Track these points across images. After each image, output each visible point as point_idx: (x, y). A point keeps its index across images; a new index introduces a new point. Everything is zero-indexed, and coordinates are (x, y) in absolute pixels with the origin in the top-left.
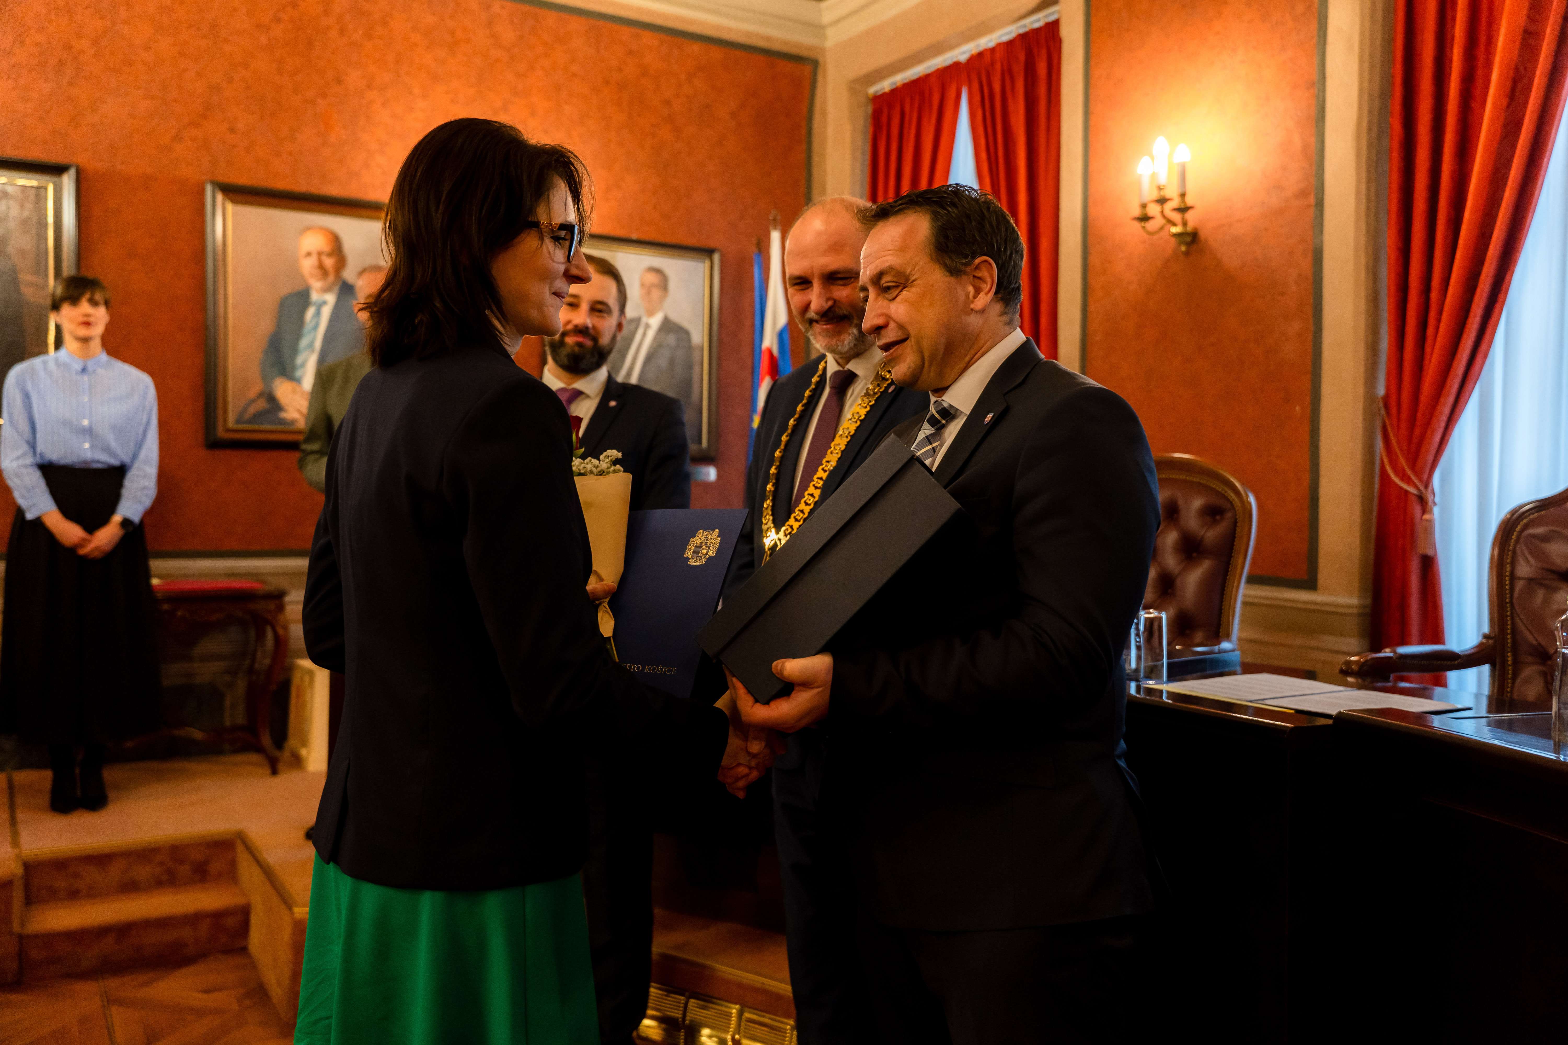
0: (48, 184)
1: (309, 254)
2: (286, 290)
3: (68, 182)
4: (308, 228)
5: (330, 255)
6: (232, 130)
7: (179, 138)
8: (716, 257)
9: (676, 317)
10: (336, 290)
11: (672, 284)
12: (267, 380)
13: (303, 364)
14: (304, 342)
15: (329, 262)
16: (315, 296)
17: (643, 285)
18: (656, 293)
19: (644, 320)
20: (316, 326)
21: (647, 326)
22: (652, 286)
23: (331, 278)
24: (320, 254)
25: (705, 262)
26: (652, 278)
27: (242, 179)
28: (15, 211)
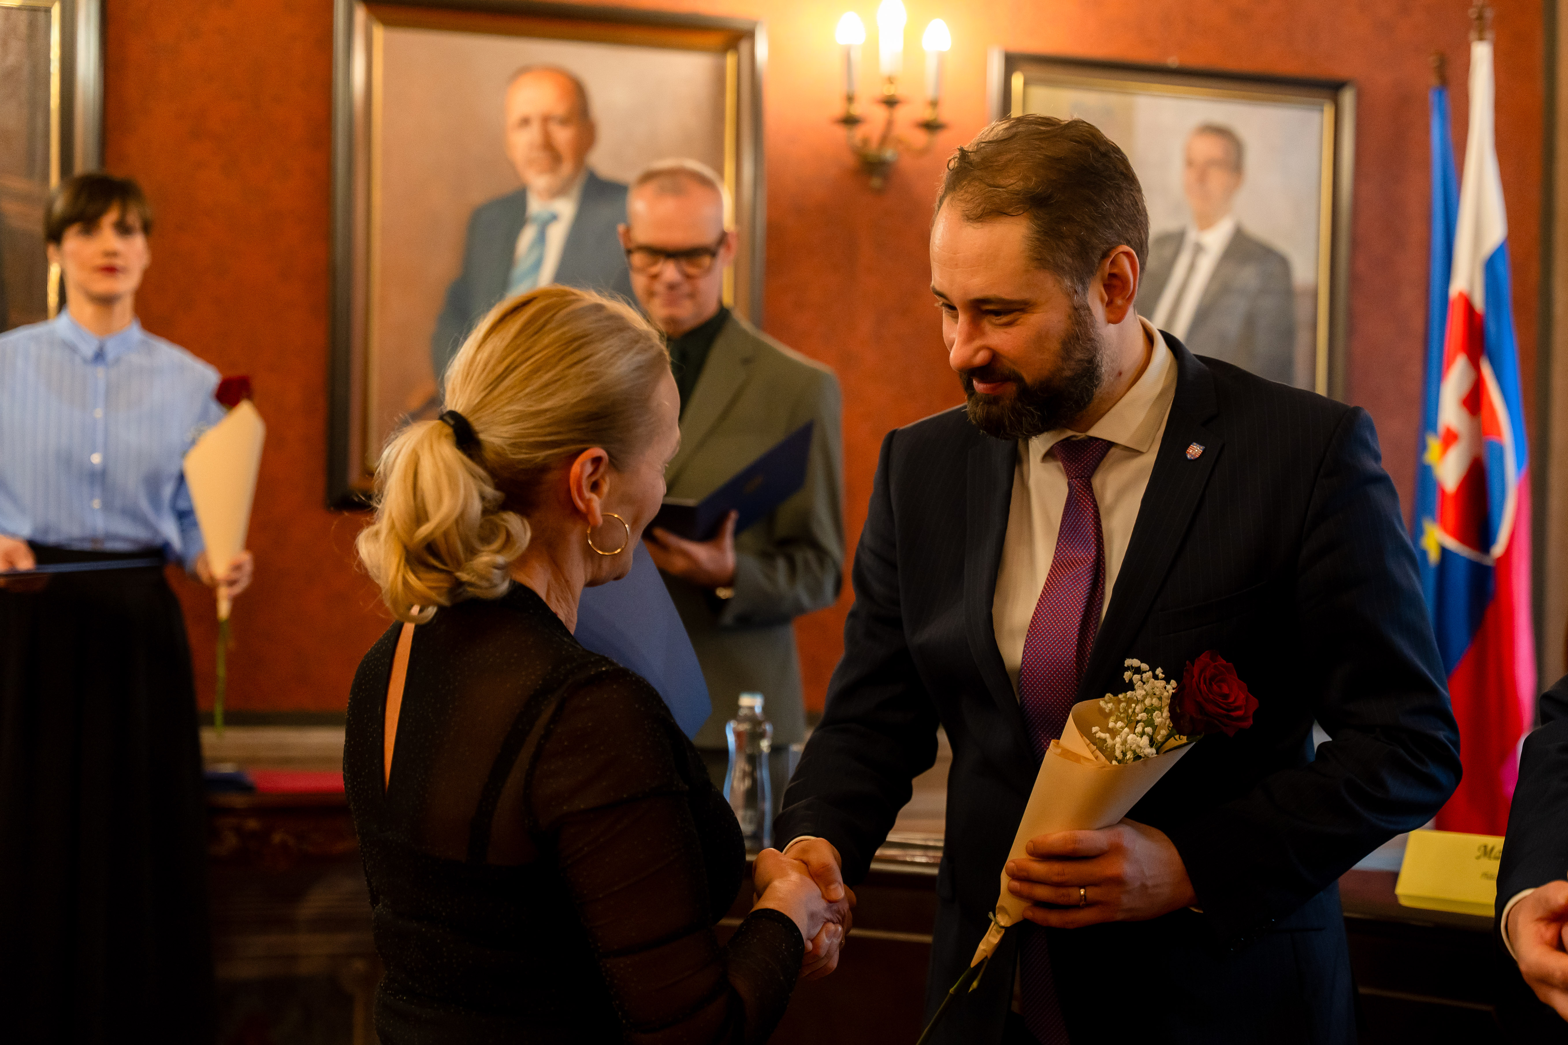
0: (49, 6)
1: (525, 122)
2: (478, 196)
4: (523, 72)
5: (565, 121)
8: (1348, 99)
9: (1257, 229)
10: (576, 191)
11: (1252, 159)
15: (563, 136)
16: (535, 206)
17: (1190, 163)
18: (1217, 179)
19: (1192, 236)
20: (535, 267)
21: (1199, 249)
22: (1211, 163)
23: (567, 168)
24: (546, 120)
25: (1322, 111)
26: (1209, 148)
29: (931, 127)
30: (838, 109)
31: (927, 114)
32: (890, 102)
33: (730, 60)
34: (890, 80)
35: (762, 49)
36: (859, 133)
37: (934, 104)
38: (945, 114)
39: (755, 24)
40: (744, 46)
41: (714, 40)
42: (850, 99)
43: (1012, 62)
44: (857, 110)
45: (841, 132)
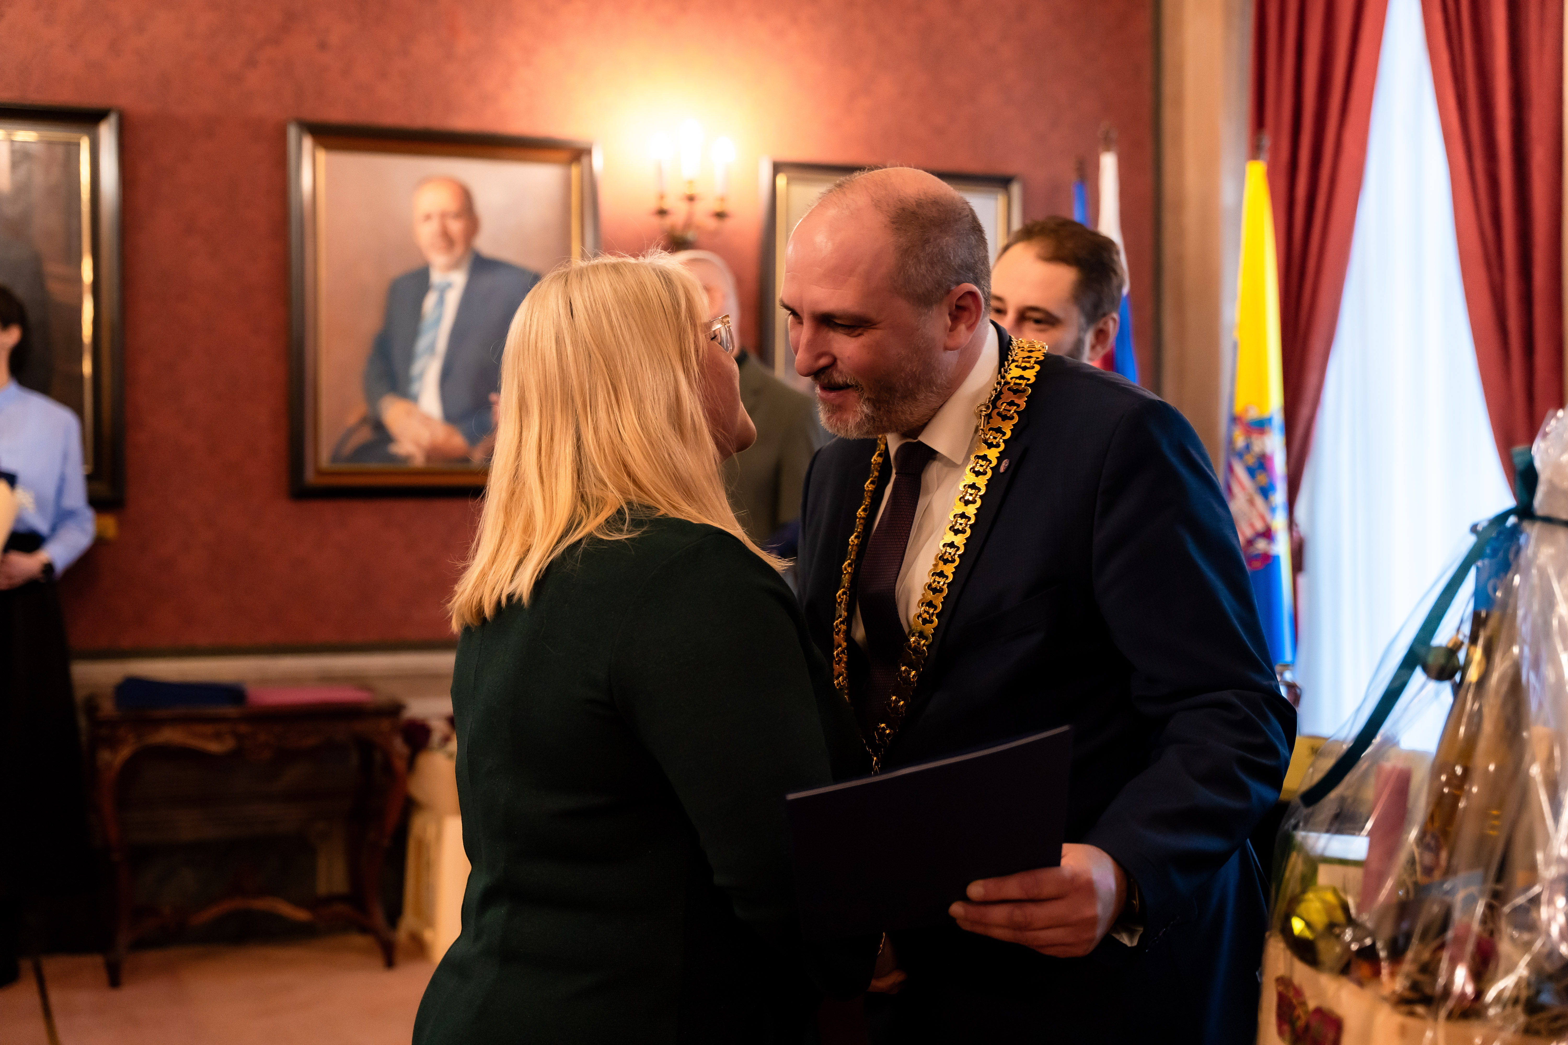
0: (79, 139)
1: (428, 217)
3: (107, 134)
4: (426, 180)
5: (457, 215)
6: (323, 46)
7: (251, 62)
8: (1015, 188)
10: (466, 266)
12: (373, 398)
13: (421, 375)
14: (422, 343)
15: (456, 227)
16: (437, 277)
20: (438, 320)
23: (459, 250)
24: (443, 216)
25: (998, 199)
27: (336, 114)
28: (40, 179)
29: (720, 215)
30: (653, 204)
31: (717, 208)
32: (691, 199)
33: (575, 170)
34: (690, 183)
35: (598, 161)
36: (668, 221)
37: (722, 199)
38: (730, 207)
39: (591, 145)
40: (585, 160)
41: (564, 155)
42: (662, 197)
43: (777, 168)
44: (667, 205)
45: (656, 221)
